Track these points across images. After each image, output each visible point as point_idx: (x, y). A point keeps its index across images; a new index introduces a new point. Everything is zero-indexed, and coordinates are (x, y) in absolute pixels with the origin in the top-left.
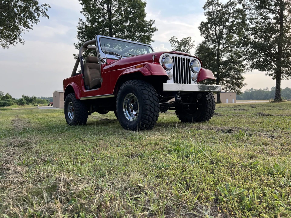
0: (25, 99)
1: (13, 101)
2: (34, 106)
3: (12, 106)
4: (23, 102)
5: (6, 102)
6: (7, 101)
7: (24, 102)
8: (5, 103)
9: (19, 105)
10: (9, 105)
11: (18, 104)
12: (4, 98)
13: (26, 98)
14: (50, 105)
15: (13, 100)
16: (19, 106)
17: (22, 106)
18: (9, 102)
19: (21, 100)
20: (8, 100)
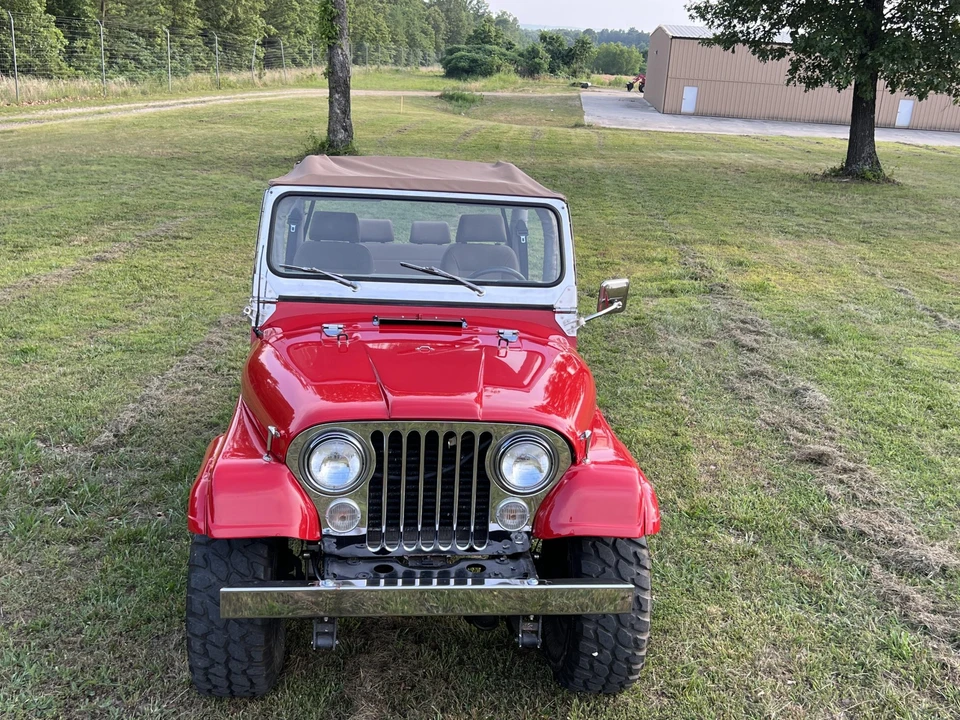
0: (548, 51)
1: (504, 55)
2: (574, 85)
3: (496, 77)
4: (537, 60)
5: (480, 56)
6: (486, 52)
7: (539, 64)
8: (474, 61)
9: (522, 74)
10: (487, 72)
11: (516, 71)
12: (476, 37)
13: (550, 43)
14: (637, 84)
15: (504, 50)
16: (520, 80)
17: (531, 81)
18: (490, 59)
19: (533, 53)
20: (488, 47)
